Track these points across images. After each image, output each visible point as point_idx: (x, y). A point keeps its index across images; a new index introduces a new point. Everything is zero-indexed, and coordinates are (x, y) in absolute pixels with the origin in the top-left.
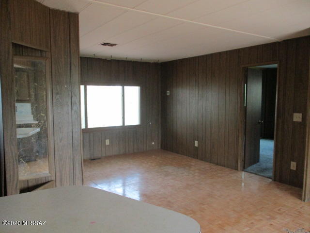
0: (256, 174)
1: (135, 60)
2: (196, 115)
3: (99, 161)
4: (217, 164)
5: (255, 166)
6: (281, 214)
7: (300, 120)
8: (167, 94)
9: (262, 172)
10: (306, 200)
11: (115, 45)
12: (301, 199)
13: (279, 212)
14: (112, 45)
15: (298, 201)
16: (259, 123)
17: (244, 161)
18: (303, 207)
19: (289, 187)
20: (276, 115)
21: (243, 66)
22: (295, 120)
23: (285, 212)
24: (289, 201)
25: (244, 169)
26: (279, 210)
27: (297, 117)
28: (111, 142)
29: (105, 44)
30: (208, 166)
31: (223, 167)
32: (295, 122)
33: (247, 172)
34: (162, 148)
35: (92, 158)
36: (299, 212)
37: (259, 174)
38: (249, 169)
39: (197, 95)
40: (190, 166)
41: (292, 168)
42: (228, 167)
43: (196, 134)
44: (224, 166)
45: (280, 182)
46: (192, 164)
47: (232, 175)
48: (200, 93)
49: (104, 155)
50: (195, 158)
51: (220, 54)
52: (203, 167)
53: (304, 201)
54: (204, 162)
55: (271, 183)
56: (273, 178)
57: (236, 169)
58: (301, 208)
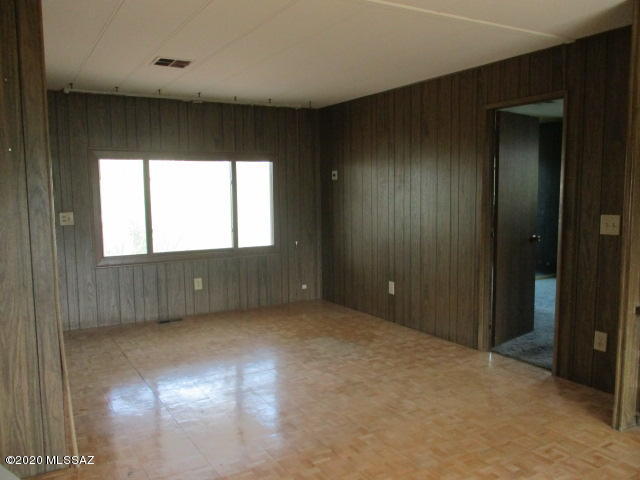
0: (518, 359)
1: (257, 104)
2: (391, 223)
3: (177, 324)
4: (434, 334)
5: (519, 339)
6: (550, 462)
7: (615, 232)
8: (333, 178)
9: (536, 354)
10: (623, 426)
11: (187, 63)
12: (610, 423)
13: (547, 456)
14: (181, 64)
15: (603, 429)
16: (532, 240)
17: (493, 328)
18: (611, 444)
19: (590, 391)
20: (560, 221)
21: (488, 107)
22: (604, 231)
23: (561, 456)
24: (579, 428)
25: (492, 345)
26: (547, 451)
27: (609, 225)
28: (207, 284)
29: (164, 62)
30: (412, 339)
31: (446, 343)
32: (603, 235)
33: (498, 353)
34: (323, 298)
35: (165, 318)
36: (598, 458)
37: (526, 359)
38: (506, 345)
39: (391, 178)
40: (371, 338)
41: (596, 347)
42: (457, 342)
43: (392, 265)
44: (449, 340)
45: (570, 379)
46: (377, 333)
47: (460, 362)
48: (398, 173)
49: (190, 312)
50: (389, 320)
51: (438, 81)
52: (399, 340)
53: (618, 428)
54: (406, 329)
55: (546, 381)
56: (554, 368)
57: (475, 347)
58: (605, 447)
